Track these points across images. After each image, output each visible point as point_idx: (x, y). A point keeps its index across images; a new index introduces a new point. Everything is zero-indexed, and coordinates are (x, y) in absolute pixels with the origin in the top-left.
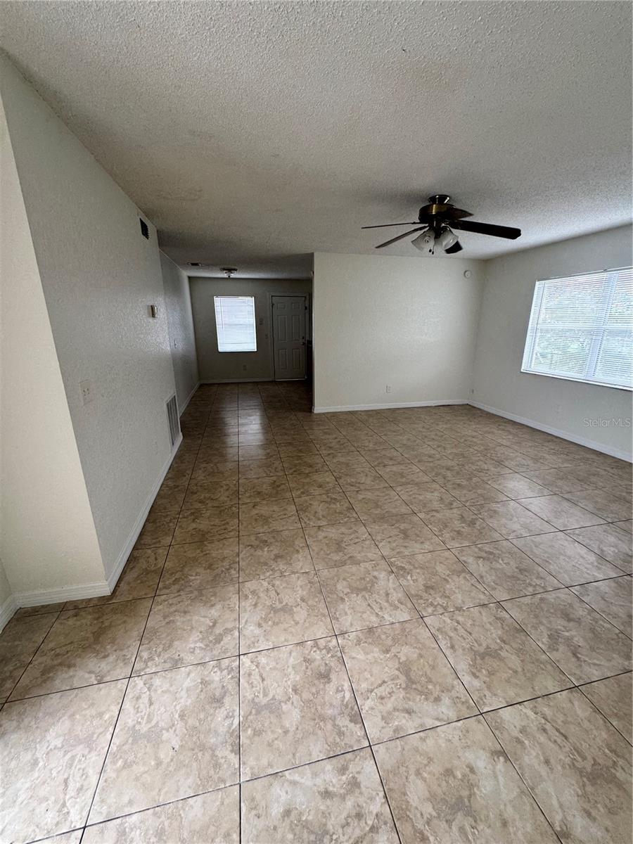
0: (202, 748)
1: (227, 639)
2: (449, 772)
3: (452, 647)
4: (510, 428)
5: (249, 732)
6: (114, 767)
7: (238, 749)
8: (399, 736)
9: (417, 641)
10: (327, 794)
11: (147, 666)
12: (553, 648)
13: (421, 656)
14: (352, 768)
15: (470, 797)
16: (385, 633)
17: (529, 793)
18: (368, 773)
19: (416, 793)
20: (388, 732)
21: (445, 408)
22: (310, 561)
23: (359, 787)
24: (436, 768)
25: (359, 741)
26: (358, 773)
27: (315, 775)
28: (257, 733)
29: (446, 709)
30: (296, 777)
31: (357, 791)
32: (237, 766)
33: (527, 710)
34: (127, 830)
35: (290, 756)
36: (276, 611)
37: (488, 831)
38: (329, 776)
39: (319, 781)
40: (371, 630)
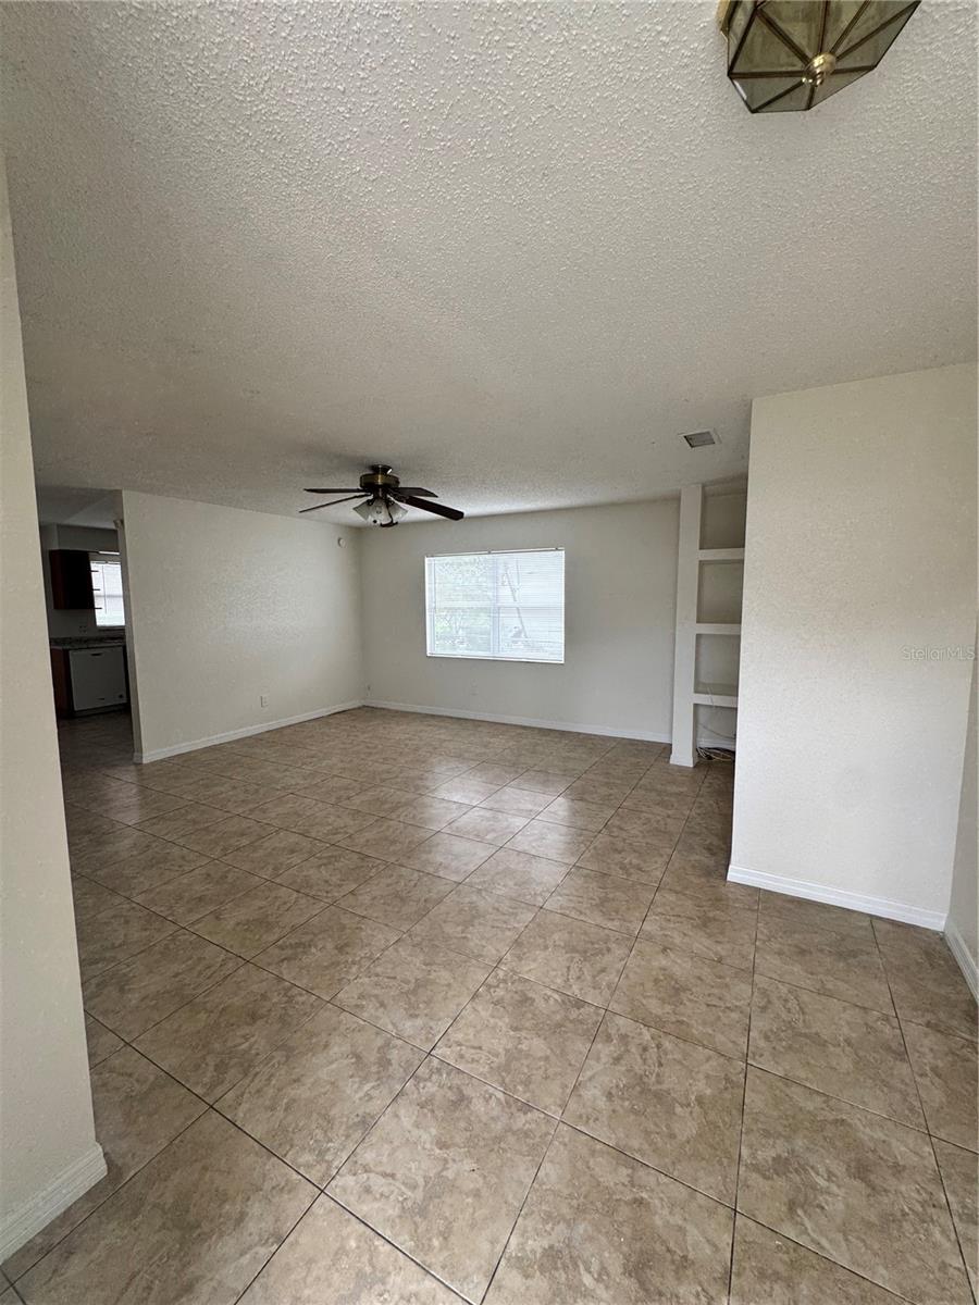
0: (498, 1139)
1: (394, 1055)
2: (656, 981)
3: (581, 913)
4: (433, 722)
5: (520, 1088)
6: (435, 1251)
7: (526, 1108)
8: (613, 988)
9: (556, 925)
10: (617, 1060)
11: (329, 1163)
12: (629, 875)
13: (570, 933)
14: (613, 1032)
15: (676, 982)
16: (530, 937)
17: (694, 956)
18: (624, 1024)
19: (654, 1006)
20: (607, 993)
21: (342, 715)
22: (387, 928)
23: (627, 1036)
24: (649, 985)
25: (598, 1015)
26: (618, 1030)
27: (598, 1059)
28: (527, 1083)
29: (619, 952)
30: (589, 1073)
31: (630, 1039)
32: (543, 1116)
33: (651, 917)
34: (520, 1255)
35: (570, 1068)
36: (414, 992)
37: (698, 989)
38: (606, 1051)
39: (604, 1060)
40: (517, 943)
